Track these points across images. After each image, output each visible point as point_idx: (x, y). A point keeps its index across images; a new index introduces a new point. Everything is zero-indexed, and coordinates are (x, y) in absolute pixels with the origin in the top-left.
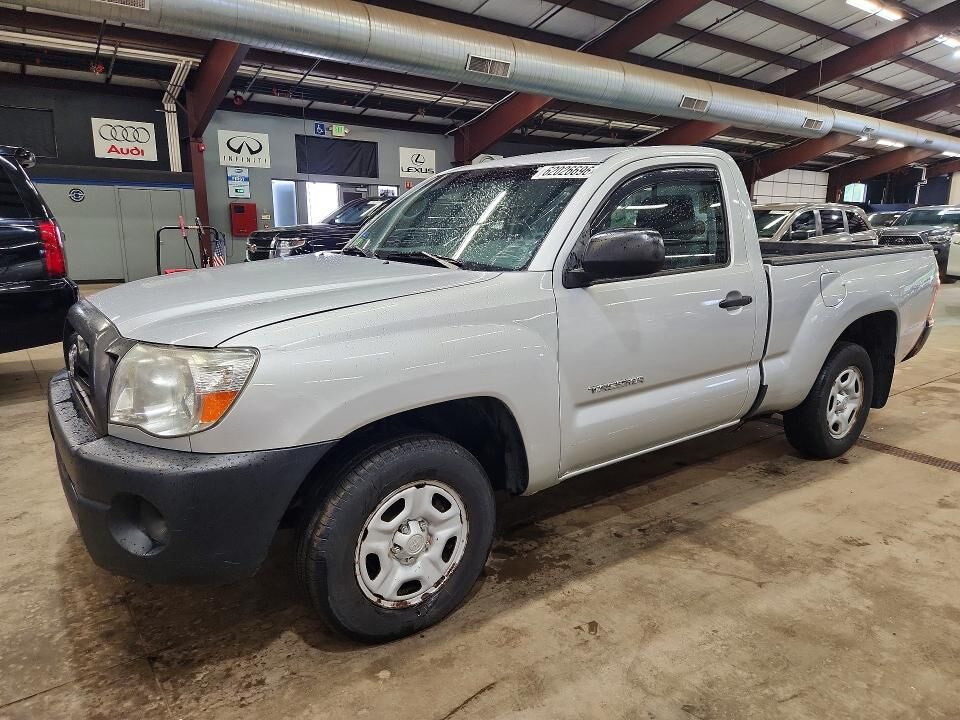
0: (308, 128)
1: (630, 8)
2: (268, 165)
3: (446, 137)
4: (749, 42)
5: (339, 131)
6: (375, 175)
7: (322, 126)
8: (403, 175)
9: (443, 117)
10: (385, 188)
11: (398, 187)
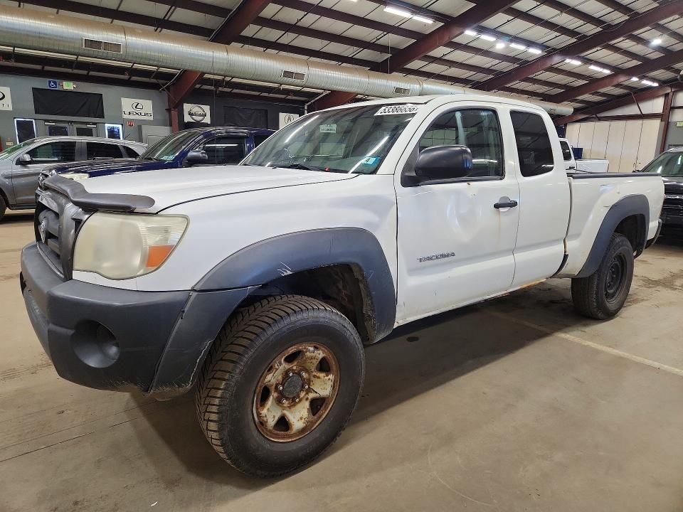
0: (42, 83)
1: (230, 8)
2: (10, 108)
3: (160, 92)
4: (344, 35)
5: (68, 86)
6: (102, 116)
7: (55, 83)
8: (125, 116)
9: (149, 78)
10: (112, 125)
11: (122, 125)
